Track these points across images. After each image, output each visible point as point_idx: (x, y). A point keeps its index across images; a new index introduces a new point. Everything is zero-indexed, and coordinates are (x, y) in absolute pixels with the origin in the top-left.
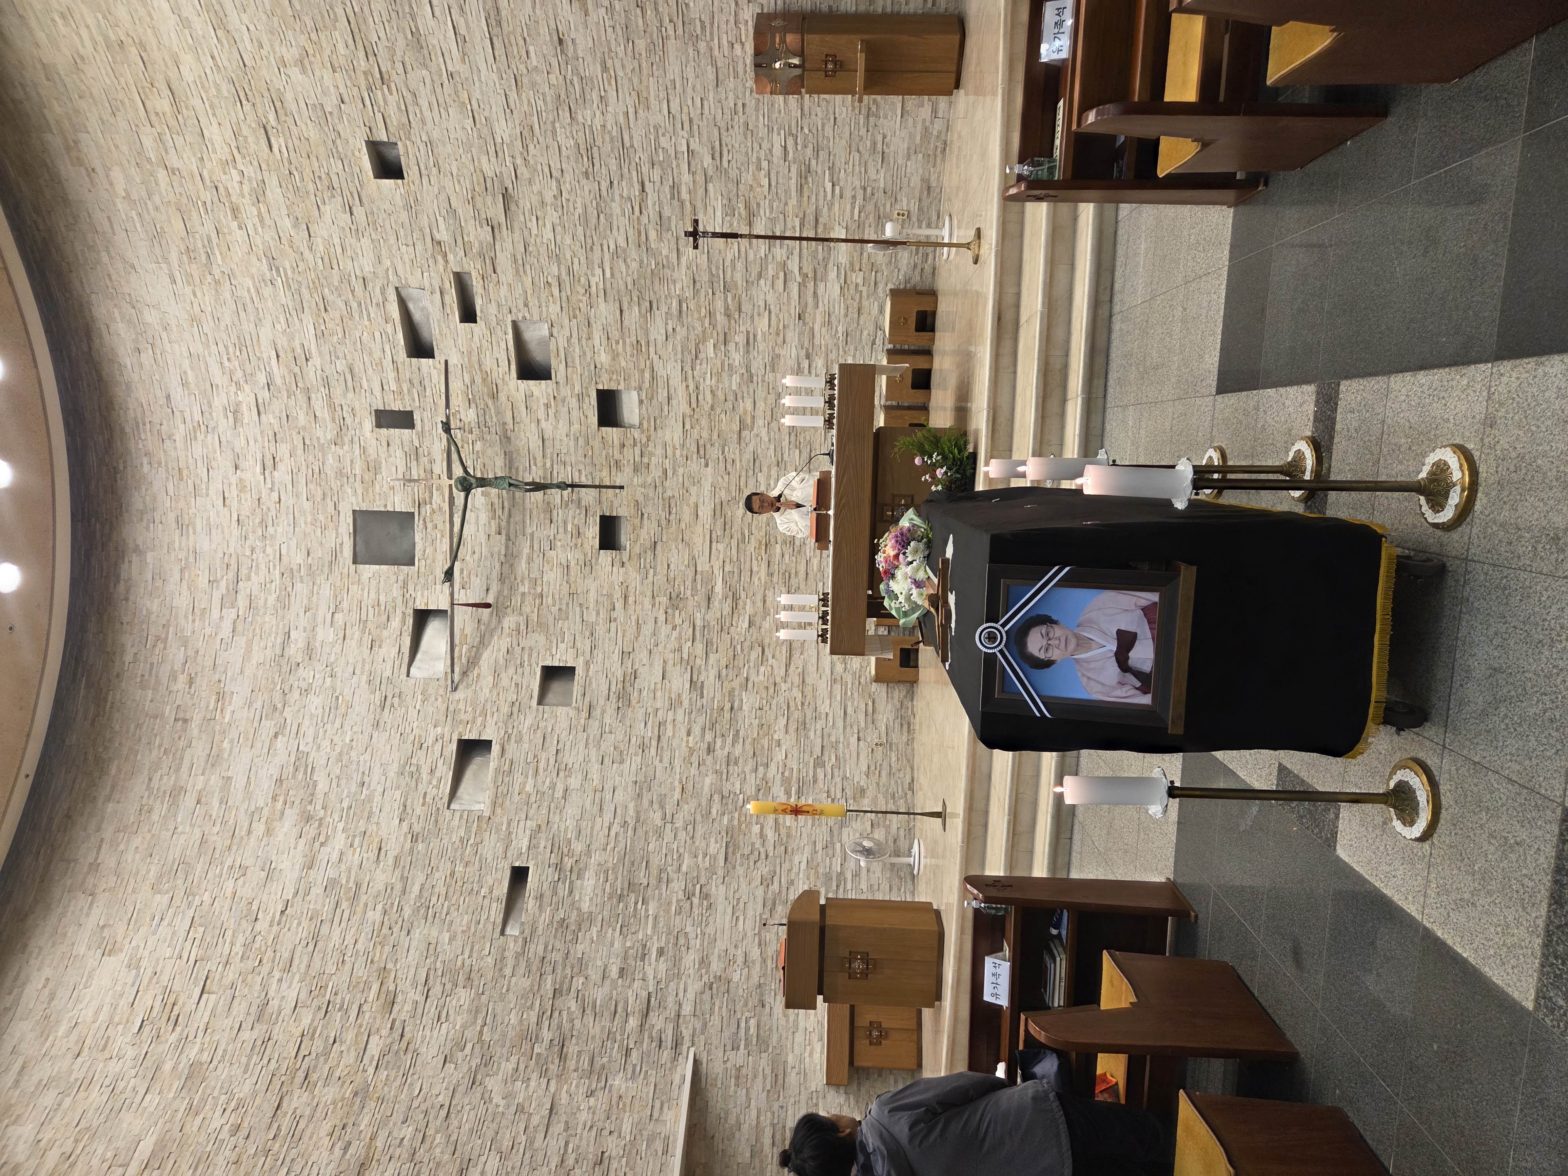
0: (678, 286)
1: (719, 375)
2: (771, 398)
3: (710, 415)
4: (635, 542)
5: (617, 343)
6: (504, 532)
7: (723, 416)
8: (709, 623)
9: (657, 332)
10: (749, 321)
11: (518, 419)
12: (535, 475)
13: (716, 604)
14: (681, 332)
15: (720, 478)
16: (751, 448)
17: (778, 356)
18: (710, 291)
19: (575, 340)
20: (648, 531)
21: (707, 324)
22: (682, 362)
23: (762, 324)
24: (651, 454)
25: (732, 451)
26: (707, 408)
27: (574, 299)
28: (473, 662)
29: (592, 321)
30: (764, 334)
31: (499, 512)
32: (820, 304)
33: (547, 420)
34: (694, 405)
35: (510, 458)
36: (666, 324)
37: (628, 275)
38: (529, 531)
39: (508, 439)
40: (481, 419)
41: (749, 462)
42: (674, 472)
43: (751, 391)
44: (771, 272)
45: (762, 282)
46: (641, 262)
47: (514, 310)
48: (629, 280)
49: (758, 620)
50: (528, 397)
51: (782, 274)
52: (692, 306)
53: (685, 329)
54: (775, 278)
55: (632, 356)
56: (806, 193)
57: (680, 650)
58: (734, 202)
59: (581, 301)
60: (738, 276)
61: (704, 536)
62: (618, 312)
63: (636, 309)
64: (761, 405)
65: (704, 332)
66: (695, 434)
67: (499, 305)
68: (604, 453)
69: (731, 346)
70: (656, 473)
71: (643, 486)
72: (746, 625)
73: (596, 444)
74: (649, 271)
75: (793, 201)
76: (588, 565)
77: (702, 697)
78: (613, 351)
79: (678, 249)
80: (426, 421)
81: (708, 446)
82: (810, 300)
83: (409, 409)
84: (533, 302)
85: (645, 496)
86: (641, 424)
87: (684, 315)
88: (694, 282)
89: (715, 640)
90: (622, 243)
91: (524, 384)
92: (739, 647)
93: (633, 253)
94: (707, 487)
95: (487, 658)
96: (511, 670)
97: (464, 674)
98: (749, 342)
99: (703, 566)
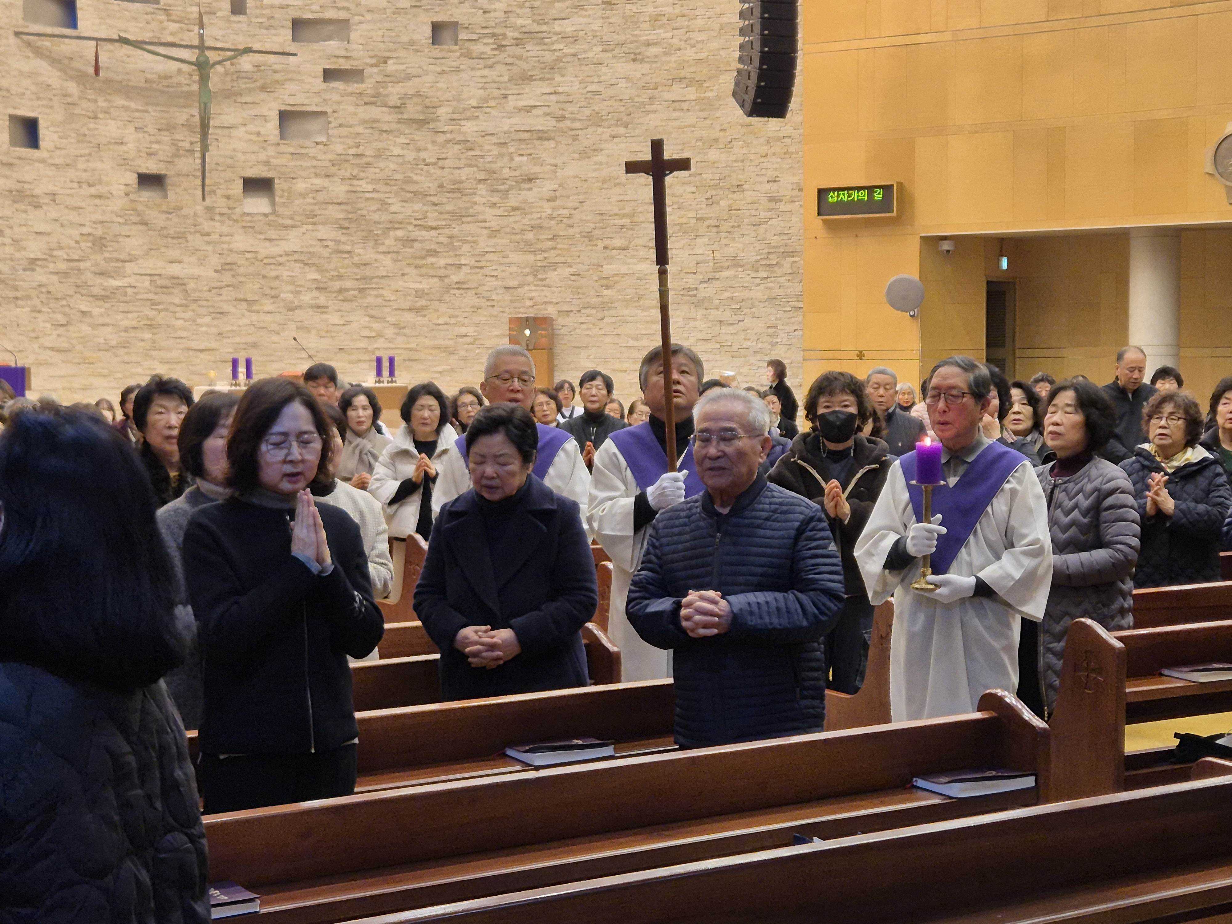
0: (361, 251)
1: (292, 283)
2: (275, 327)
3: (259, 275)
4: (147, 206)
5: (314, 198)
6: (148, 85)
7: (258, 286)
8: (83, 274)
9: (324, 232)
10: (336, 308)
11: (245, 106)
13: (99, 280)
14: (326, 253)
15: (205, 283)
16: (232, 309)
17: (309, 332)
18: (358, 277)
19: (315, 163)
20: (157, 218)
21: (333, 273)
22: (302, 252)
23: (334, 318)
24: (222, 222)
25: (228, 294)
26: (264, 272)
27: (347, 165)
28: (39, 53)
29: (331, 179)
30: (326, 320)
31: (165, 82)
32: (352, 365)
33: (247, 133)
34: (265, 261)
36: (331, 240)
37: (369, 211)
38: (150, 109)
39: (228, 97)
40: (244, 75)
41: (221, 308)
42: (208, 243)
43: (281, 310)
44: (376, 326)
45: (367, 319)
46: (379, 223)
47: (336, 114)
48: (364, 212)
49: (88, 320)
50: (265, 119)
51: (374, 334)
52: (346, 261)
53: (328, 255)
54: (371, 329)
55: (304, 210)
56: (434, 352)
57: (61, 248)
58: (426, 297)
59: (346, 171)
60: (370, 300)
61: (156, 269)
62: (339, 201)
63: (342, 216)
64: (269, 318)
65: (327, 271)
66: (241, 262)
67: (339, 103)
68: (222, 181)
69: (315, 293)
70: (206, 226)
71: (195, 215)
72: (83, 308)
73: (228, 175)
74: (372, 228)
75: (428, 342)
76: (124, 163)
77: (24, 270)
78: (307, 194)
79: (389, 253)
80: (239, 25)
81: (232, 273)
82: (354, 357)
83: (248, 11)
84: (343, 131)
85: (186, 216)
86: (248, 214)
87: (339, 255)
88: (365, 265)
89: (70, 280)
90: (393, 208)
91: (275, 115)
92: (64, 303)
93: (385, 217)
94: (197, 271)
95: (42, 65)
96: (33, 88)
97: (29, 44)
98: (320, 308)
99: (130, 267)
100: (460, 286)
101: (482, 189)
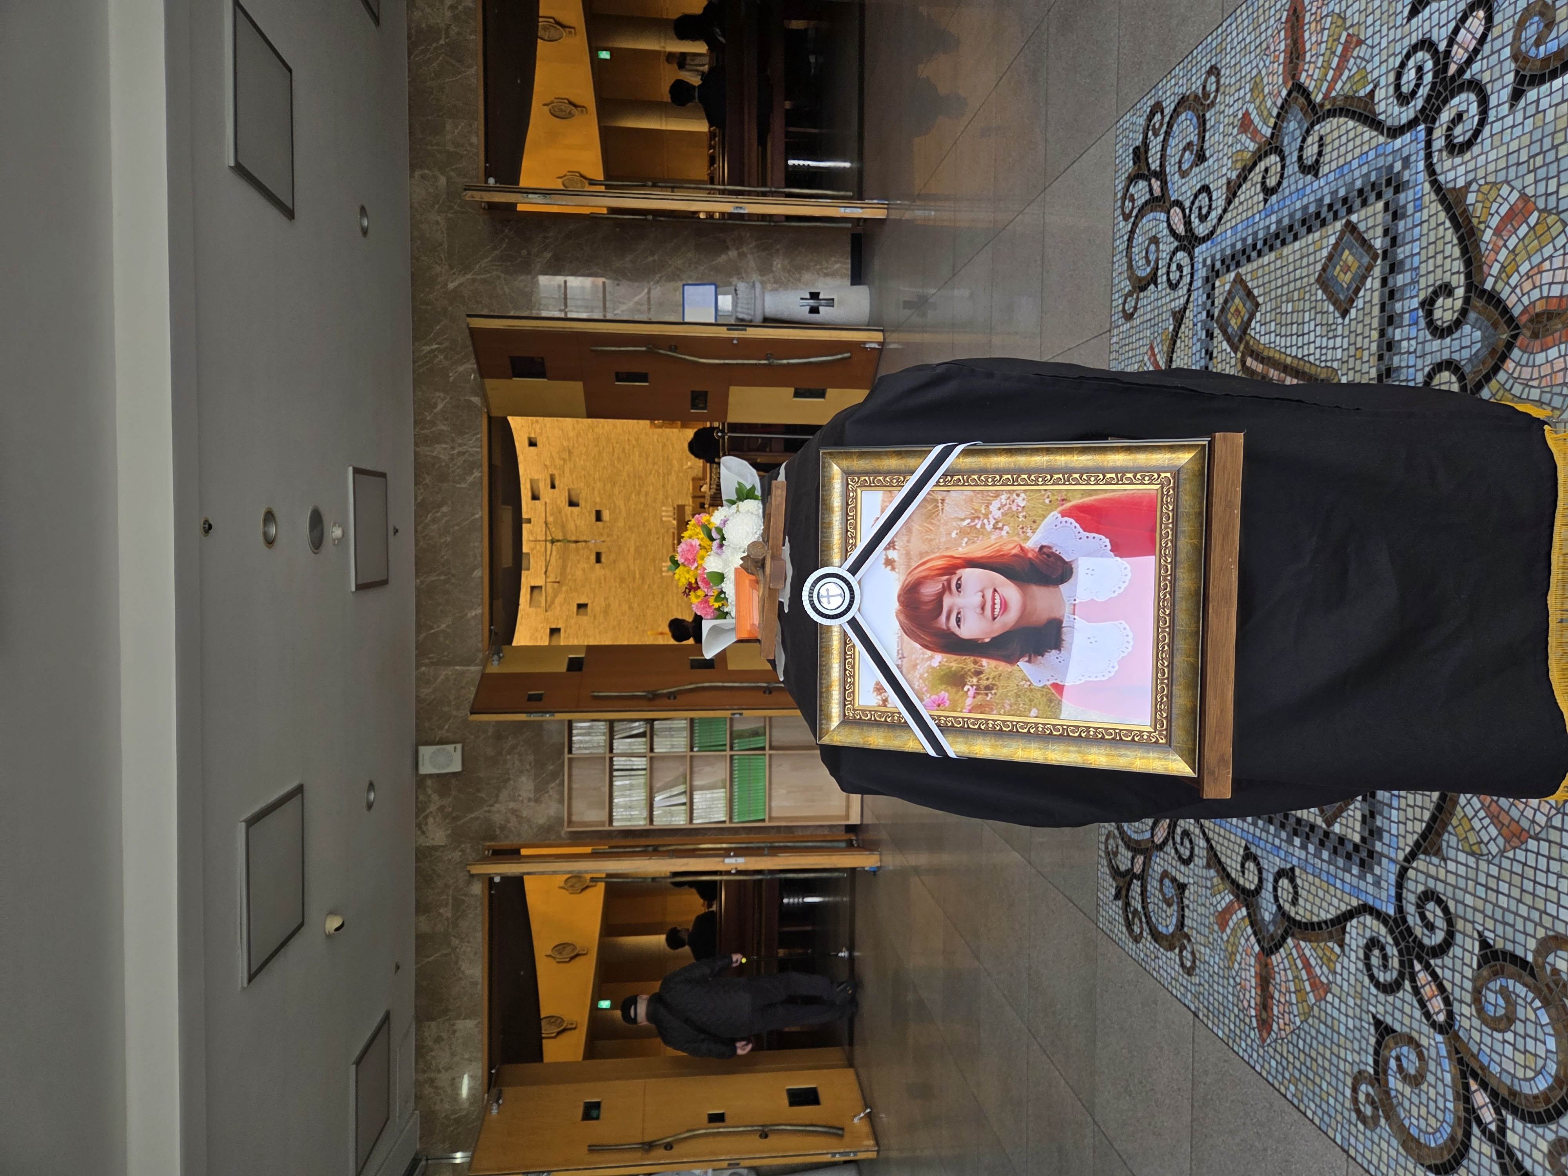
9: (616, 491)
12: (574, 538)
20: (612, 557)
28: (553, 602)
35: (564, 534)
50: (572, 512)
76: (592, 569)
95: (557, 601)
98: (647, 494)
99: (632, 568)
100: (637, 440)
101: (596, 430)
